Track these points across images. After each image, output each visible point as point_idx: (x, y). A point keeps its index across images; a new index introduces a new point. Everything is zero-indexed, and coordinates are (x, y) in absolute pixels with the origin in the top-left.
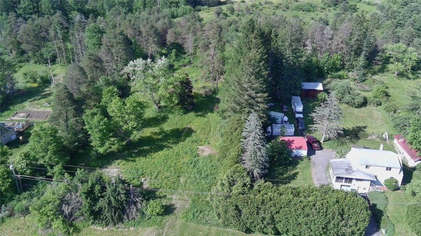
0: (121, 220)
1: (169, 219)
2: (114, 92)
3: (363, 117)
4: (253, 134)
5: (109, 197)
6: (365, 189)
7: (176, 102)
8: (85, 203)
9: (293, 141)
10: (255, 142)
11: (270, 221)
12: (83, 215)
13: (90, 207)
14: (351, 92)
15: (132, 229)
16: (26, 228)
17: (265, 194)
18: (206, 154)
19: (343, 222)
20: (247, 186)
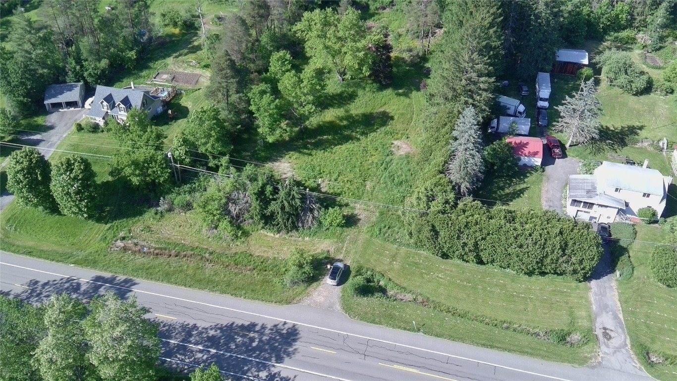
0: (295, 227)
1: (351, 232)
2: (286, 60)
3: (639, 112)
4: (466, 135)
5: (282, 201)
6: (608, 217)
7: (368, 74)
8: (255, 204)
9: (527, 144)
10: (468, 145)
11: (472, 248)
12: (252, 218)
13: (261, 210)
14: (629, 71)
15: (307, 239)
16: (188, 226)
17: (470, 216)
18: (402, 152)
19: (564, 258)
20: (449, 204)
